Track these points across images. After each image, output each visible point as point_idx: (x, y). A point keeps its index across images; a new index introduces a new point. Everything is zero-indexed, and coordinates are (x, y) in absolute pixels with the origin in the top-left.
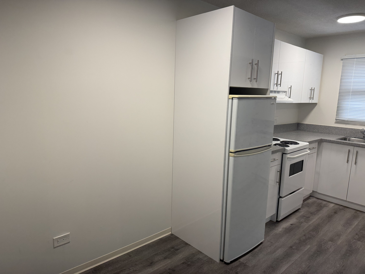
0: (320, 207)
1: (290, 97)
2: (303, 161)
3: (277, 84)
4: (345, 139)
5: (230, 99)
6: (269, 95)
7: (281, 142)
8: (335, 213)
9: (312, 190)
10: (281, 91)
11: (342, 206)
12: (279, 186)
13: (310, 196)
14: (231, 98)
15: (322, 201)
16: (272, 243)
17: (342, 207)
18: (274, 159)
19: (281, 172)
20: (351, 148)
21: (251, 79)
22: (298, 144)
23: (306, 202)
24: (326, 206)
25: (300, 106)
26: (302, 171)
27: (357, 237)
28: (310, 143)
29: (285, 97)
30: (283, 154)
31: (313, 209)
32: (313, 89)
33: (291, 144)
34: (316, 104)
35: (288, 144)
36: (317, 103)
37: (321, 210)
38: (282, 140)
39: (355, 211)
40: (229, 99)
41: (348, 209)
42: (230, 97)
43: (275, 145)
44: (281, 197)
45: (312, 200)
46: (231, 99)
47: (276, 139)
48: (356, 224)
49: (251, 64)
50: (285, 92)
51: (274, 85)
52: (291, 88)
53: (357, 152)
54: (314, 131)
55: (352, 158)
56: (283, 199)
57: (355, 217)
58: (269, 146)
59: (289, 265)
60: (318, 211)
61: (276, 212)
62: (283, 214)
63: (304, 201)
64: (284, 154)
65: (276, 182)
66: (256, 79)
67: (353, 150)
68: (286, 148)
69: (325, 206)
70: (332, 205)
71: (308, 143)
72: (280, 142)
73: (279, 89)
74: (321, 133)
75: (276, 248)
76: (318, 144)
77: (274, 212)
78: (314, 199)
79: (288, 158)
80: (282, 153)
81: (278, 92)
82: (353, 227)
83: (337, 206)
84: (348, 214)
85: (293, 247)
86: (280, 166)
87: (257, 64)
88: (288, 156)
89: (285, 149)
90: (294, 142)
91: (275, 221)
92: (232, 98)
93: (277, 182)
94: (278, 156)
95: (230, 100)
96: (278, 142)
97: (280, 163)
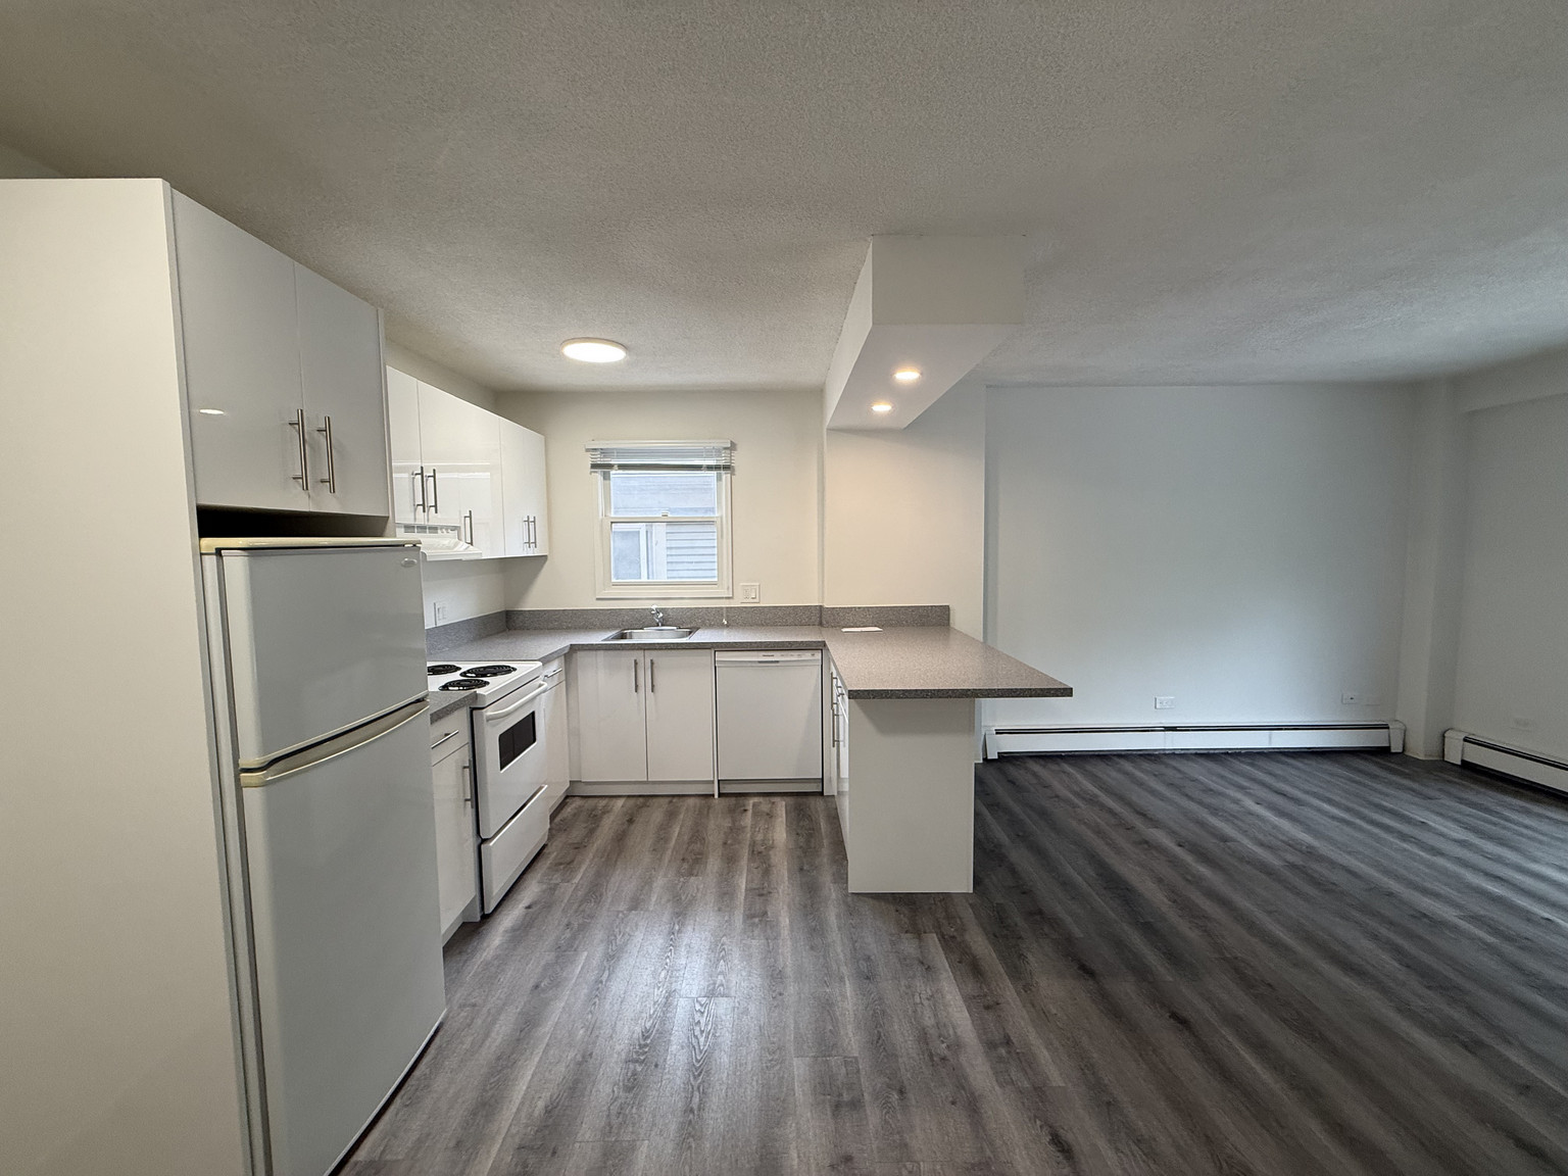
0: (595, 818)
1: (471, 544)
2: (533, 713)
3: (423, 505)
4: (623, 636)
5: (205, 558)
6: (395, 536)
7: (465, 673)
8: (631, 821)
9: (568, 780)
10: (442, 527)
11: (640, 796)
12: (474, 810)
13: (567, 797)
14: (214, 551)
15: (596, 800)
16: (474, 1005)
17: (641, 800)
18: (446, 735)
19: (474, 767)
20: (638, 655)
21: (303, 480)
22: (515, 669)
23: (557, 819)
24: (608, 812)
25: (505, 565)
26: (534, 741)
27: (686, 866)
28: (546, 661)
29: (456, 545)
30: (472, 710)
31: (577, 834)
32: (531, 519)
33: (495, 674)
34: (544, 558)
35: (485, 676)
36: (546, 556)
37: (598, 826)
38: (465, 667)
39: (667, 800)
40: (201, 554)
41: (654, 800)
42: (208, 547)
43: (445, 687)
44: (484, 841)
45: (574, 805)
46: (215, 557)
47: (448, 666)
48: (677, 830)
49: (298, 424)
50: (454, 528)
51: (415, 510)
52: (470, 517)
53: (652, 663)
54: (551, 625)
55: (645, 678)
56: (491, 844)
57: (671, 815)
58: (418, 701)
59: (537, 1059)
60: (591, 832)
61: (478, 890)
62: (497, 887)
63: (553, 817)
64: (474, 712)
65: (462, 803)
66: (330, 482)
67: (643, 659)
68: (479, 691)
69: (606, 811)
70: (620, 802)
71: (540, 664)
72: (461, 675)
73: (434, 519)
74: (568, 628)
75: (489, 1019)
76: (565, 661)
77: (472, 892)
78: (578, 802)
79: (489, 719)
80: (469, 710)
81: (434, 529)
82: (672, 843)
83: (632, 802)
84: (656, 814)
85: (542, 985)
86: (467, 750)
87: (326, 431)
88: (489, 712)
89: (476, 696)
90: (502, 667)
91: (479, 919)
92: (218, 552)
93: (467, 800)
94: (458, 722)
95: (210, 562)
96: (456, 676)
97: (467, 738)
